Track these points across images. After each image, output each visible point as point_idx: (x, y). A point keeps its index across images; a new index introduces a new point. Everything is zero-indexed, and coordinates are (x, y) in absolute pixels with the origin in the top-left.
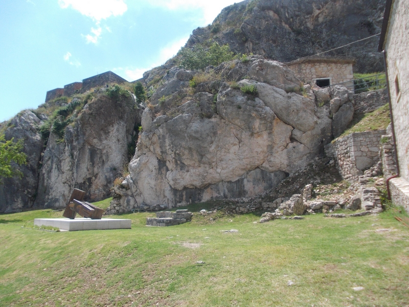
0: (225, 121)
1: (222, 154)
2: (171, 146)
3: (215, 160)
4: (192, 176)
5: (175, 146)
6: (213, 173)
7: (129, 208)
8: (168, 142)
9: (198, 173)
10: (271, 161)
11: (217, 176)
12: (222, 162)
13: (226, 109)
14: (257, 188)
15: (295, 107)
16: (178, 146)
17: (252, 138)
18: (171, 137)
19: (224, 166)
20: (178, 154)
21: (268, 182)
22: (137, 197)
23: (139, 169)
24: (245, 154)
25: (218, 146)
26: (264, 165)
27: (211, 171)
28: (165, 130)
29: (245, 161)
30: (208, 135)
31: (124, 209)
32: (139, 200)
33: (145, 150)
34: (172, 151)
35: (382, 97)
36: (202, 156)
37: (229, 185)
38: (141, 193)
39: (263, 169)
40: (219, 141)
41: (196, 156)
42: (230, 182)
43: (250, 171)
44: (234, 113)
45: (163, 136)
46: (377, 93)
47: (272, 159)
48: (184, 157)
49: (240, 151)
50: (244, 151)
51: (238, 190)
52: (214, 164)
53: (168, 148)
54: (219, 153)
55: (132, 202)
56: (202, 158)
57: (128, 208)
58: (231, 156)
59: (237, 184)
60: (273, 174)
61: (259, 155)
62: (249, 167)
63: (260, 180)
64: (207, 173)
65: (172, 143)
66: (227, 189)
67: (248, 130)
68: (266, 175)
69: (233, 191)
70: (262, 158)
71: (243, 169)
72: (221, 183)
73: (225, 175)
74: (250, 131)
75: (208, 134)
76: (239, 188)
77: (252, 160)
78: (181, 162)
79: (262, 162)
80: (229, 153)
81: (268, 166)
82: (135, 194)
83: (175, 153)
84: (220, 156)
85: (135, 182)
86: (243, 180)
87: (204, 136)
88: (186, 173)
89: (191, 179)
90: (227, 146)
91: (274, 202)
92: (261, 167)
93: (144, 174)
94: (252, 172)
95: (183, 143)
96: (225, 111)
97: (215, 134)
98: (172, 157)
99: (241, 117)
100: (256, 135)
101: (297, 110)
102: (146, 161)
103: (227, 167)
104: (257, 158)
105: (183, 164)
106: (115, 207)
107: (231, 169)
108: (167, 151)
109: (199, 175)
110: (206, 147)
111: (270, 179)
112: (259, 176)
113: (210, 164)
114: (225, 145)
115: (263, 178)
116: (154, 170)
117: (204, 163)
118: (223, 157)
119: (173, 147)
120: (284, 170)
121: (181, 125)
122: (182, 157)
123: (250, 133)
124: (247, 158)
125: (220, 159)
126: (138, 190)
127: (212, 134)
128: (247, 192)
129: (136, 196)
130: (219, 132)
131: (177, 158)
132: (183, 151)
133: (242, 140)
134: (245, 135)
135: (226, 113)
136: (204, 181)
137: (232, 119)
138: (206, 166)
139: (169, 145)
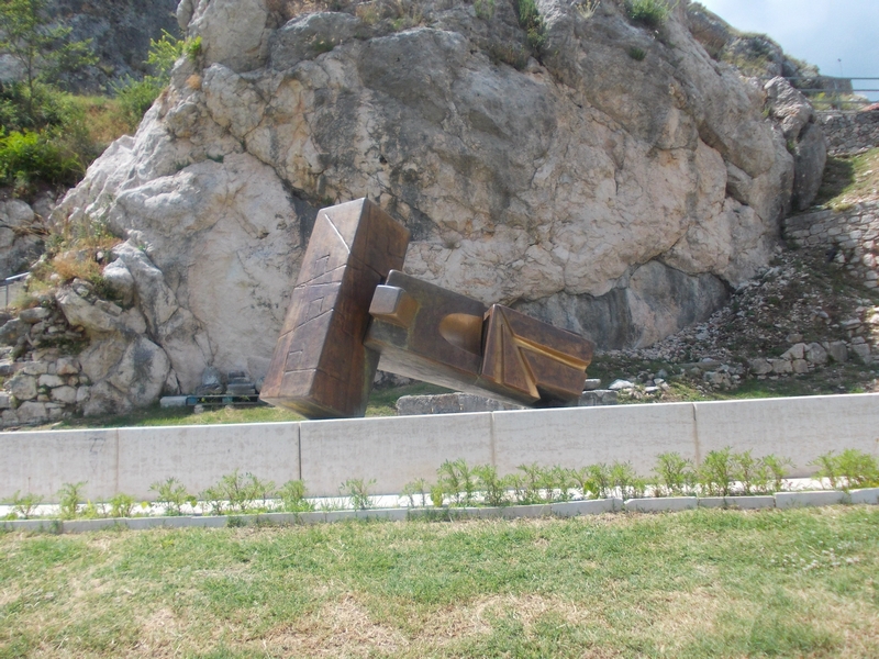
0: (572, 91)
1: (575, 198)
2: (385, 139)
3: (548, 216)
4: (471, 265)
5: (404, 141)
6: (543, 261)
7: (143, 390)
8: (367, 120)
9: (494, 257)
10: (696, 242)
11: (555, 273)
12: (569, 227)
13: (586, 51)
14: (661, 320)
15: (736, 102)
16: (415, 144)
17: (653, 164)
18: (383, 103)
19: (579, 240)
20: (411, 178)
21: (686, 303)
22: (175, 343)
23: (199, 220)
24: (637, 209)
25: (561, 170)
26: (679, 249)
27: (535, 252)
28: (355, 71)
29: (637, 233)
30: (530, 126)
31: (115, 396)
32: (190, 357)
33: (219, 144)
34: (383, 160)
35: (856, 129)
36: (507, 195)
37: (584, 305)
38: (198, 328)
39: (674, 264)
40: (565, 151)
41: (481, 194)
42: (587, 297)
43: (638, 265)
44: (616, 71)
45: (346, 92)
46: (845, 117)
47: (700, 235)
48: (435, 191)
49: (622, 199)
50: (634, 202)
51: (615, 324)
52: (545, 229)
53: (367, 143)
54: (562, 193)
55: (158, 368)
56: (506, 204)
57: (134, 391)
58: (597, 209)
59: (609, 302)
60: (696, 282)
61: (669, 220)
62: (642, 251)
63: (663, 296)
64: (524, 257)
65: (389, 129)
66: (581, 318)
67: (644, 134)
68: (681, 283)
69: (599, 327)
70: (676, 229)
71: (625, 259)
72: (554, 299)
73: (579, 273)
74: (648, 140)
75: (529, 120)
76: (618, 319)
77: (652, 231)
78: (415, 211)
79: (674, 240)
80: (593, 197)
81: (688, 255)
82: (165, 331)
83: (395, 174)
84: (565, 204)
85: (174, 275)
86: (623, 290)
87: (519, 125)
88: (446, 252)
89: (468, 277)
90: (592, 173)
91: (786, 355)
92: (672, 256)
93: (226, 241)
94: (642, 268)
95: (439, 138)
96: (582, 56)
97: (549, 125)
98: (379, 184)
99: (637, 88)
100: (662, 156)
101: (740, 111)
102: (232, 187)
103: (584, 245)
104: (664, 226)
105: (423, 216)
106: (48, 390)
107: (599, 252)
108: (358, 159)
109: (497, 264)
110: (521, 166)
111: (690, 297)
112: (663, 283)
113: (531, 228)
114: (586, 171)
115: (673, 290)
116: (274, 231)
117: (512, 224)
118: (574, 210)
119: (390, 145)
120: (722, 271)
121: (434, 64)
122: (424, 191)
123: (648, 148)
124: (642, 223)
125: (564, 215)
126: (186, 314)
127: (541, 126)
128: (640, 333)
129: (169, 338)
130: (561, 124)
131: (399, 192)
132: (437, 165)
133: (627, 163)
134: (635, 150)
135: (586, 65)
136: (512, 285)
137: (603, 89)
138: (518, 232)
139: (376, 135)
